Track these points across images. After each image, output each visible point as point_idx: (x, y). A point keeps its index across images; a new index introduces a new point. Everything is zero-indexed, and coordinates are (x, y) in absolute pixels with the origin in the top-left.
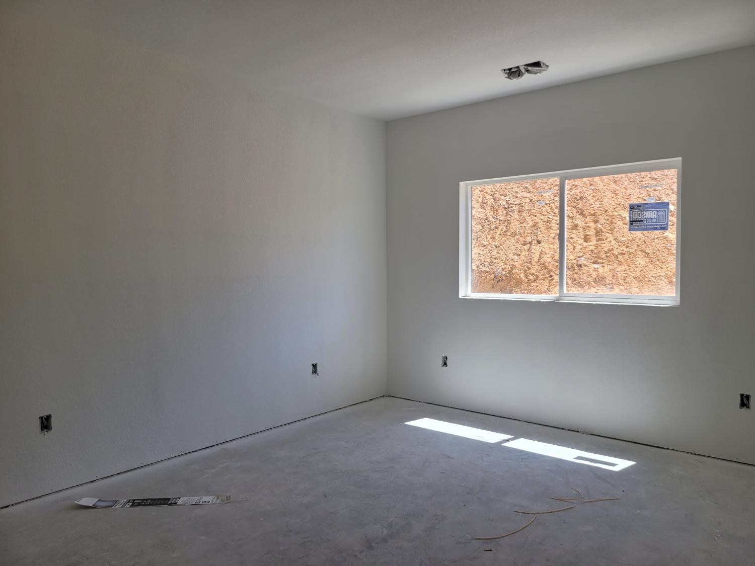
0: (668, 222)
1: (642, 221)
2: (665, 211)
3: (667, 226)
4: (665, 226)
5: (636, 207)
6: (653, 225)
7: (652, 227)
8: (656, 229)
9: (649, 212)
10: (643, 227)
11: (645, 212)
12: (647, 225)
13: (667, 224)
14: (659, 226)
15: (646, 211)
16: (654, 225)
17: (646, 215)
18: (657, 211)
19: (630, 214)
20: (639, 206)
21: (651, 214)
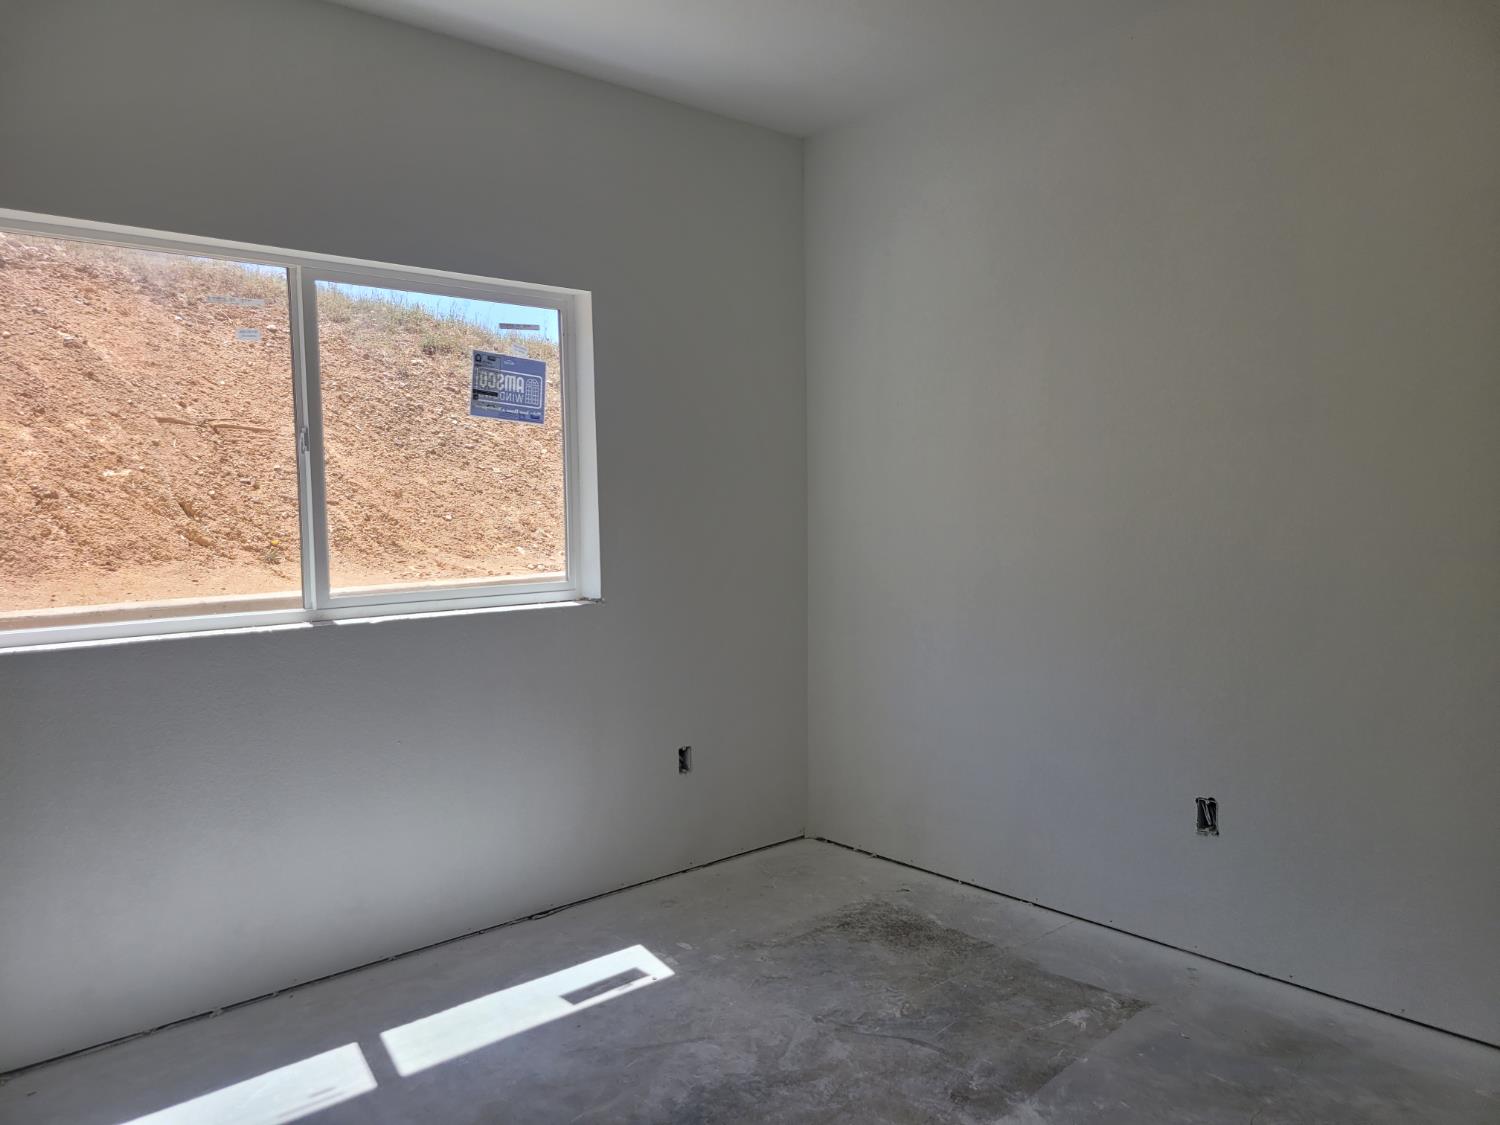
0: (543, 406)
1: (496, 395)
2: (539, 380)
3: (543, 414)
4: (539, 414)
5: (484, 358)
6: (516, 408)
7: (516, 411)
8: (522, 418)
9: (511, 377)
10: (500, 409)
11: (502, 376)
12: (506, 407)
13: (542, 411)
14: (527, 413)
15: (505, 374)
16: (520, 409)
17: (504, 383)
18: (525, 378)
19: (475, 372)
20: (492, 358)
21: (513, 383)
